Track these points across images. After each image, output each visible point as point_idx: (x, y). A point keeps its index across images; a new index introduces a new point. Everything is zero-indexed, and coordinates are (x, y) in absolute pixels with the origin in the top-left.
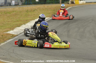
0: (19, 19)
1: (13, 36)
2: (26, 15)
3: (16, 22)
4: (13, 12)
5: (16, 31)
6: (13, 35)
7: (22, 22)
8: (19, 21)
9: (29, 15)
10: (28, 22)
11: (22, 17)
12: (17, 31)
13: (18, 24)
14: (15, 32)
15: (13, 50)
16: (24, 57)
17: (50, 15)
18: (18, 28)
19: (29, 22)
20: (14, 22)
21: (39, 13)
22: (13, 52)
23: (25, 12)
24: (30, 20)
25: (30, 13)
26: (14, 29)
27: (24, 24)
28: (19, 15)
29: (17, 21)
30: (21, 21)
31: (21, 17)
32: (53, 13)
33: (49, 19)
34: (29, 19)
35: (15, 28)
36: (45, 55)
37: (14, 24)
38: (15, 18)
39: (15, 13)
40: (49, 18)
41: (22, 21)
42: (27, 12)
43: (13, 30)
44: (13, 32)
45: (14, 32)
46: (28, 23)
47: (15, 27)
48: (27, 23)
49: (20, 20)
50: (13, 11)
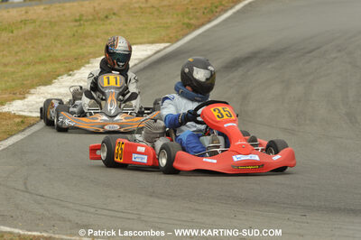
0: (48, 54)
1: (24, 122)
2: (74, 35)
3: (35, 63)
4: (25, 24)
5: (37, 103)
6: (25, 117)
7: (57, 65)
8: (45, 63)
9: (86, 36)
10: (83, 66)
11: (59, 45)
12: (38, 100)
13: (45, 73)
14: (33, 105)
15: (26, 179)
16: (68, 207)
17: (171, 35)
18: (42, 89)
19: (88, 63)
20: (28, 64)
21: (126, 25)
22: (26, 188)
23: (72, 24)
24: (90, 54)
25: (90, 29)
26: (28, 93)
27: (69, 71)
28: (46, 36)
29: (41, 62)
30: (54, 60)
31: (55, 46)
32: (183, 24)
33: (165, 48)
34: (85, 50)
35: (32, 91)
36: (151, 196)
37: (26, 73)
38: (33, 47)
39: (30, 28)
40: (167, 44)
41: (58, 61)
42: (77, 24)
43: (24, 98)
44: (23, 108)
45: (28, 106)
46: (83, 68)
47: (33, 86)
48: (79, 67)
49: (50, 56)
50: (24, 22)
